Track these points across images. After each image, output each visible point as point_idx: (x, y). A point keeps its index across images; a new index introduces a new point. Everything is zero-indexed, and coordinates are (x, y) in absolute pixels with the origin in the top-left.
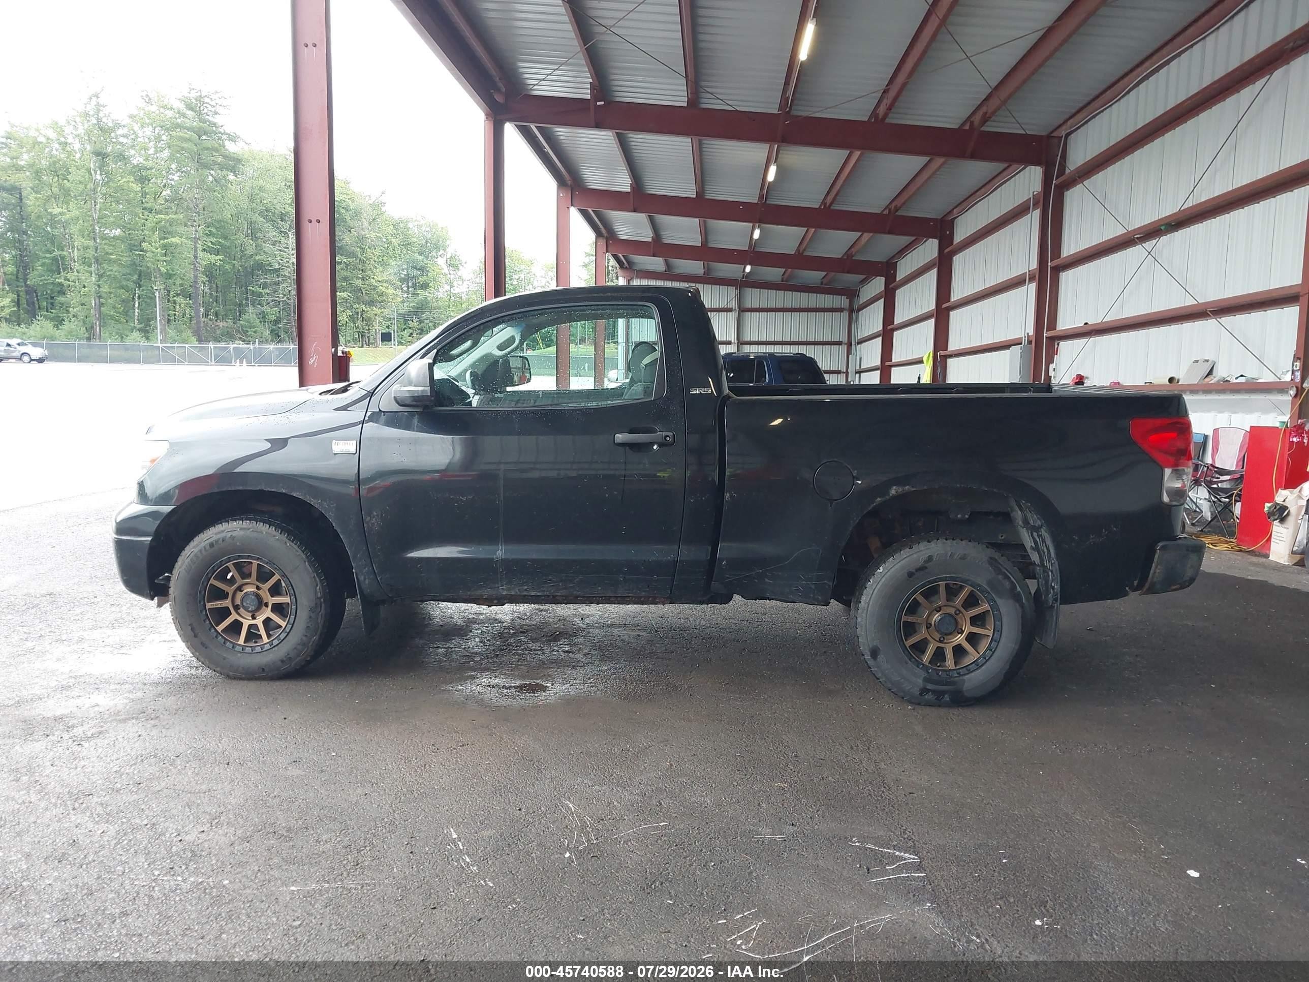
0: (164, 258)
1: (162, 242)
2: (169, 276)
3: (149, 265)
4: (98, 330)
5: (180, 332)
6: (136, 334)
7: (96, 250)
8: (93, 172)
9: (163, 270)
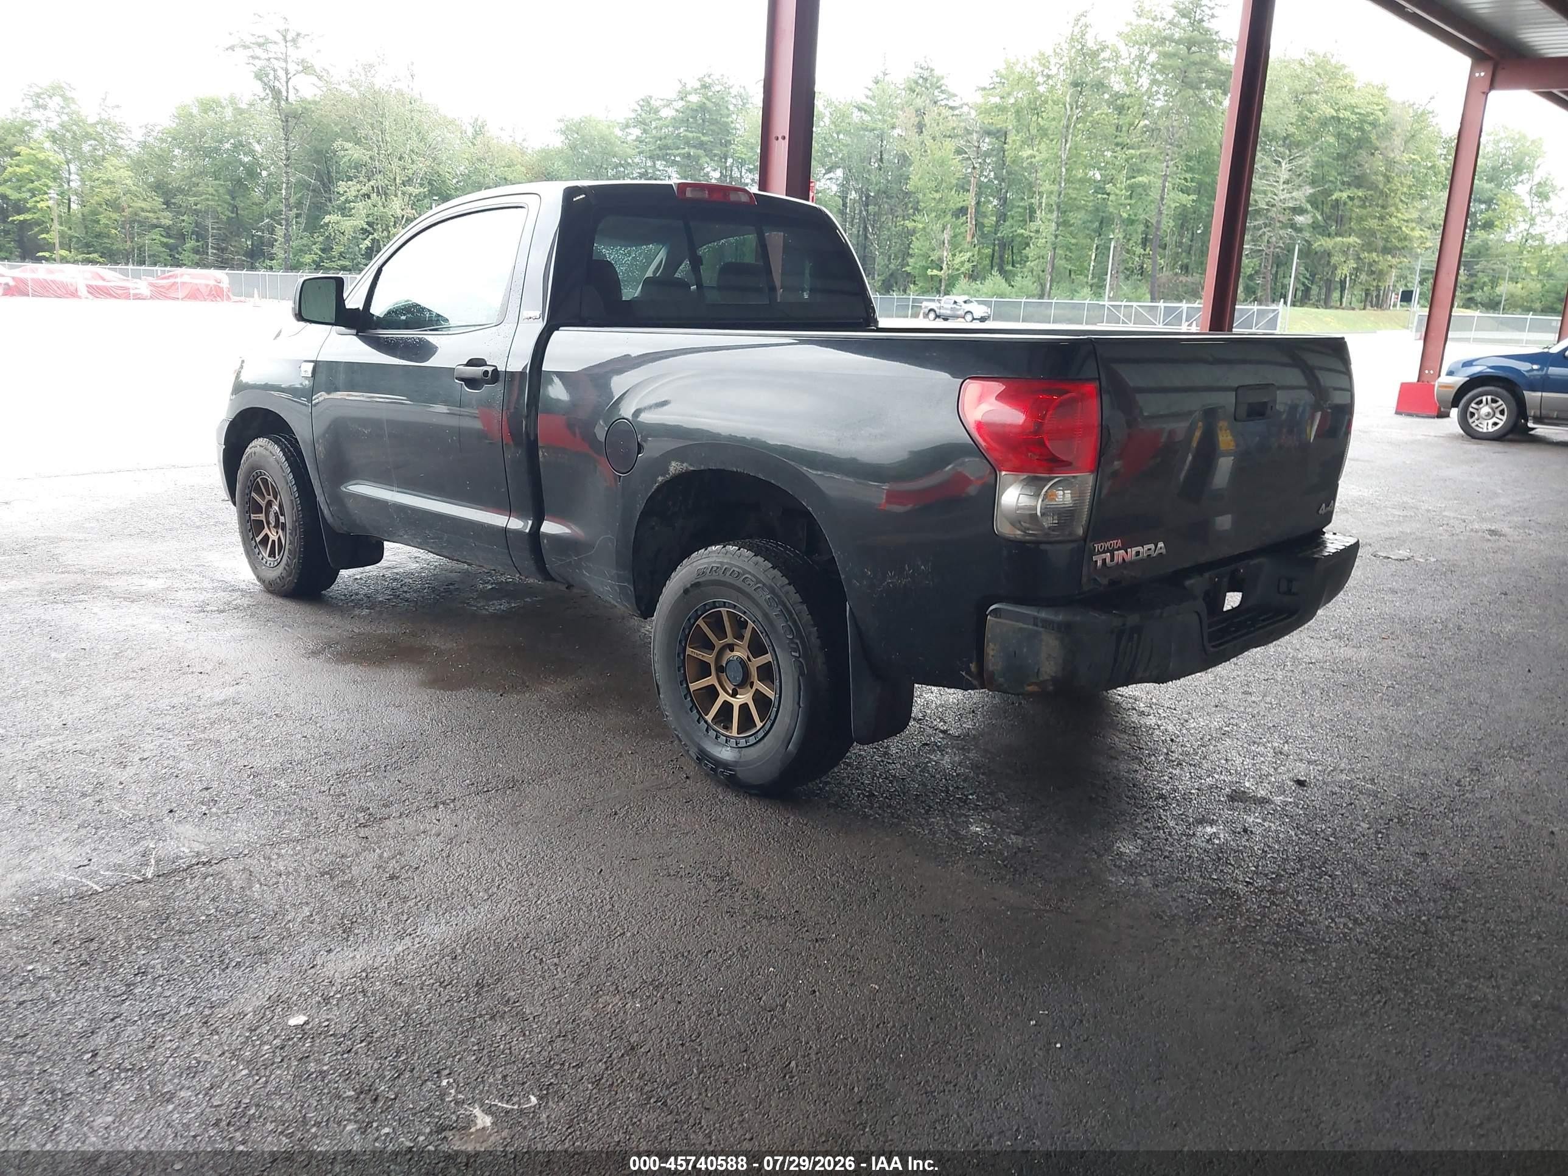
0: (1128, 201)
1: (1128, 182)
2: (1131, 222)
3: (1111, 210)
4: (1048, 286)
5: (1136, 288)
6: (1086, 290)
7: (1059, 195)
8: (1068, 106)
9: (1125, 215)
